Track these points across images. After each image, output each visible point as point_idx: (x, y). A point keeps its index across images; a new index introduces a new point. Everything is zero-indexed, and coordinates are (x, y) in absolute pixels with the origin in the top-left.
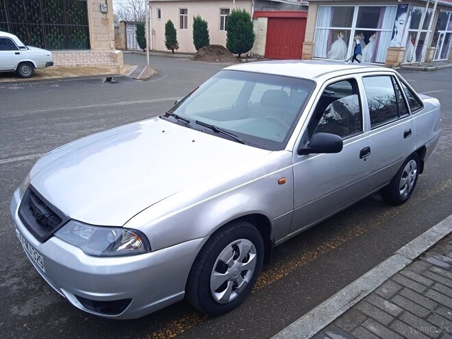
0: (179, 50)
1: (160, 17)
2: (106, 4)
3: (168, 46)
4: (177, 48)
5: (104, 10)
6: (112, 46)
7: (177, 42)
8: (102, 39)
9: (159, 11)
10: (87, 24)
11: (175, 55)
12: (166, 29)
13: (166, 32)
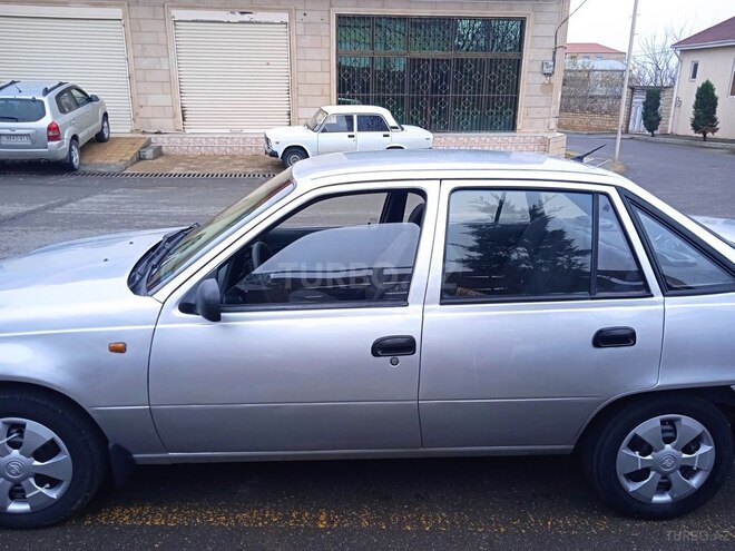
0: (717, 135)
1: (694, 76)
2: (554, 61)
3: (696, 127)
4: (714, 131)
5: (549, 71)
6: (553, 126)
7: (715, 120)
8: (538, 116)
9: (696, 66)
10: (517, 92)
11: (707, 144)
12: (697, 97)
13: (696, 102)
